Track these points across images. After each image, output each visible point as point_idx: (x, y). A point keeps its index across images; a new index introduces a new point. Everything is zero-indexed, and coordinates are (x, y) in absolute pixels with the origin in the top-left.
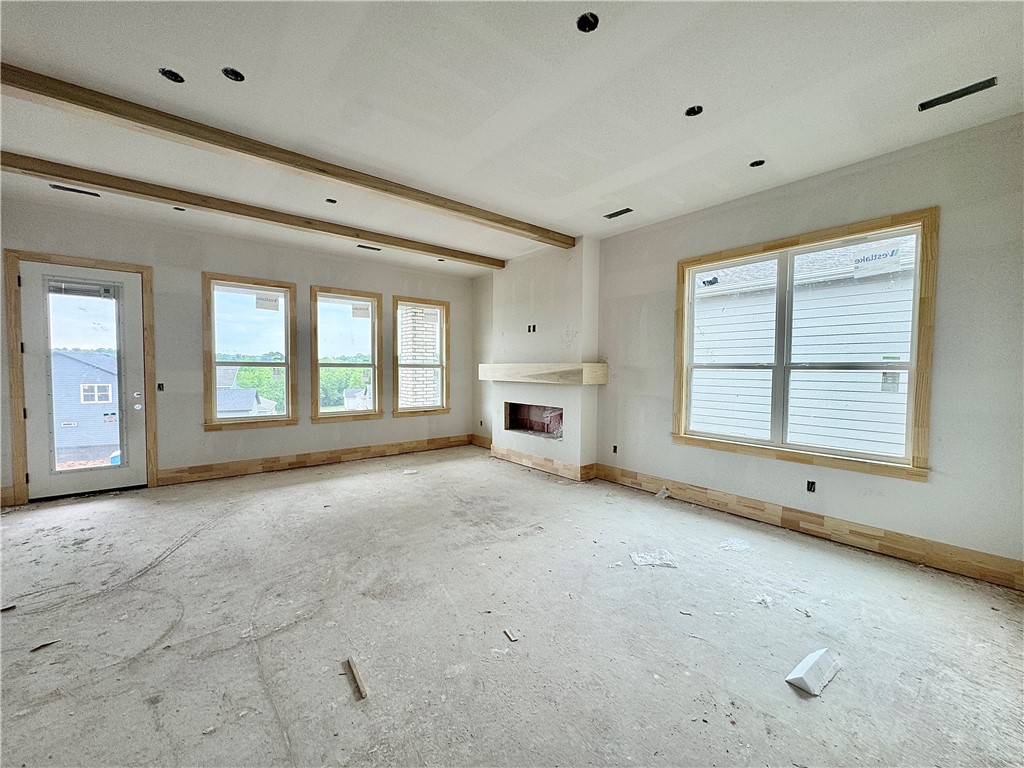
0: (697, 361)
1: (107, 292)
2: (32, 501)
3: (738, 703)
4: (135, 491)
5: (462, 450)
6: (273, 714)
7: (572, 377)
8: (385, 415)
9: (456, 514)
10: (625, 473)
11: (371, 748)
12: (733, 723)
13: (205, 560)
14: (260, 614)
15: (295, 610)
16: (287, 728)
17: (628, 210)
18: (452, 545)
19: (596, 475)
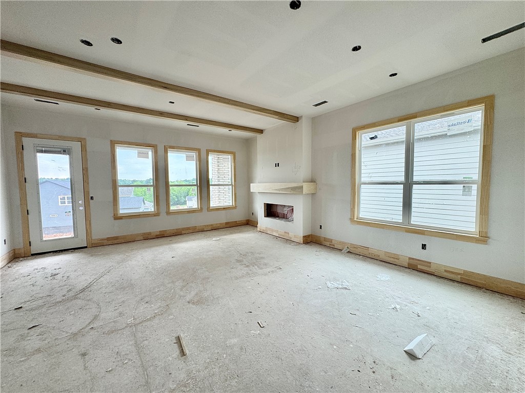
0: (363, 180)
1: (64, 152)
2: (33, 255)
3: (377, 362)
4: (81, 250)
5: (243, 228)
6: (140, 363)
7: (297, 190)
8: (203, 210)
9: (238, 261)
10: (325, 239)
11: (187, 381)
12: (374, 372)
13: (112, 284)
14: (137, 312)
15: (154, 310)
16: (146, 370)
17: (325, 102)
18: (234, 277)
19: (311, 240)
